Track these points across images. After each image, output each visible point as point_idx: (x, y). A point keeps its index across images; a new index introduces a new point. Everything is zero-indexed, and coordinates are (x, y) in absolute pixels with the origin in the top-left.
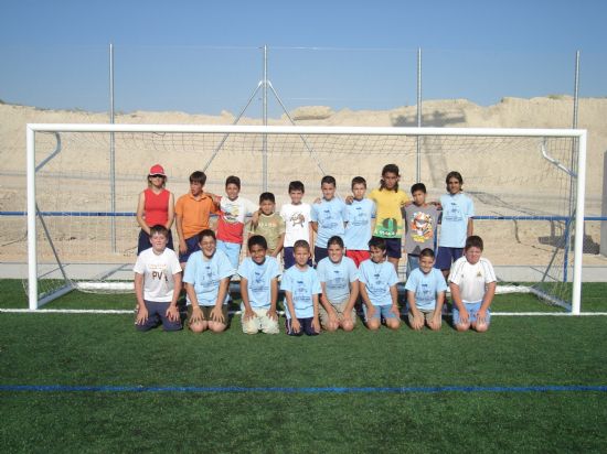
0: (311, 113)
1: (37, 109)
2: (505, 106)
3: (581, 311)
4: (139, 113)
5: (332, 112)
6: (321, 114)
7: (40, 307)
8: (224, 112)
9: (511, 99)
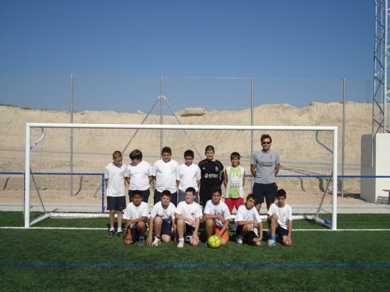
0: (193, 112)
1: (23, 108)
2: (312, 108)
3: (337, 228)
4: (86, 111)
5: (206, 112)
6: (199, 113)
7: (31, 226)
8: (139, 111)
9: (316, 103)
